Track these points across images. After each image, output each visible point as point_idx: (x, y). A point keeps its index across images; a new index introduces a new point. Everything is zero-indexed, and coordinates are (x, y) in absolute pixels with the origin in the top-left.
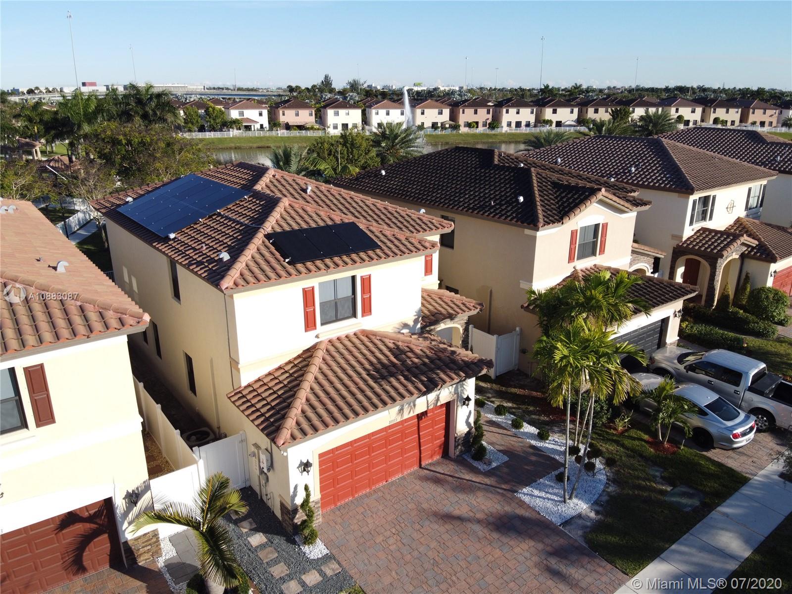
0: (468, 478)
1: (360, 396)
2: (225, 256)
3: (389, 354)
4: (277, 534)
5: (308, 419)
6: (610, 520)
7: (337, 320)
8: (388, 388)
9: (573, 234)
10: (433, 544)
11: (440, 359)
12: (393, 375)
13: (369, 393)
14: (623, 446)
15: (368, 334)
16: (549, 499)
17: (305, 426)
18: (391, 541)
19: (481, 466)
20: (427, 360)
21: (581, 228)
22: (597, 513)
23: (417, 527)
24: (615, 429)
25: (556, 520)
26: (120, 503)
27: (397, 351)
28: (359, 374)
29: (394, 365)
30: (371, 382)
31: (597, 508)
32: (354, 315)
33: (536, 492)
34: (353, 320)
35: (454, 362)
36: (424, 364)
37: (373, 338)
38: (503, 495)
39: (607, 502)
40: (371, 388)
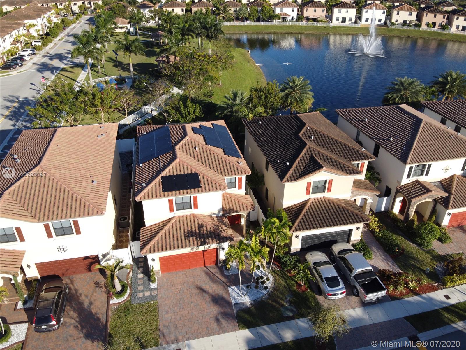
0: (218, 276)
1: (176, 242)
2: (144, 185)
3: (197, 226)
4: (147, 276)
5: (154, 247)
6: (252, 308)
7: (184, 209)
8: (187, 241)
9: (309, 185)
10: (188, 296)
11: (214, 233)
12: (192, 236)
13: (180, 242)
14: (286, 282)
15: (194, 216)
16: (238, 293)
17: (152, 249)
18: (177, 290)
19: (226, 273)
20: (209, 233)
21: (314, 182)
22: (251, 304)
23: (188, 288)
24: (290, 273)
25: (233, 302)
26: (100, 257)
27: (200, 226)
28: (181, 233)
29: (196, 232)
30: (183, 238)
31: (252, 302)
32: (191, 208)
33: (236, 289)
34: (190, 210)
35: (219, 235)
36: (207, 234)
37: (195, 218)
38: (224, 287)
39: (259, 301)
40: (181, 240)
